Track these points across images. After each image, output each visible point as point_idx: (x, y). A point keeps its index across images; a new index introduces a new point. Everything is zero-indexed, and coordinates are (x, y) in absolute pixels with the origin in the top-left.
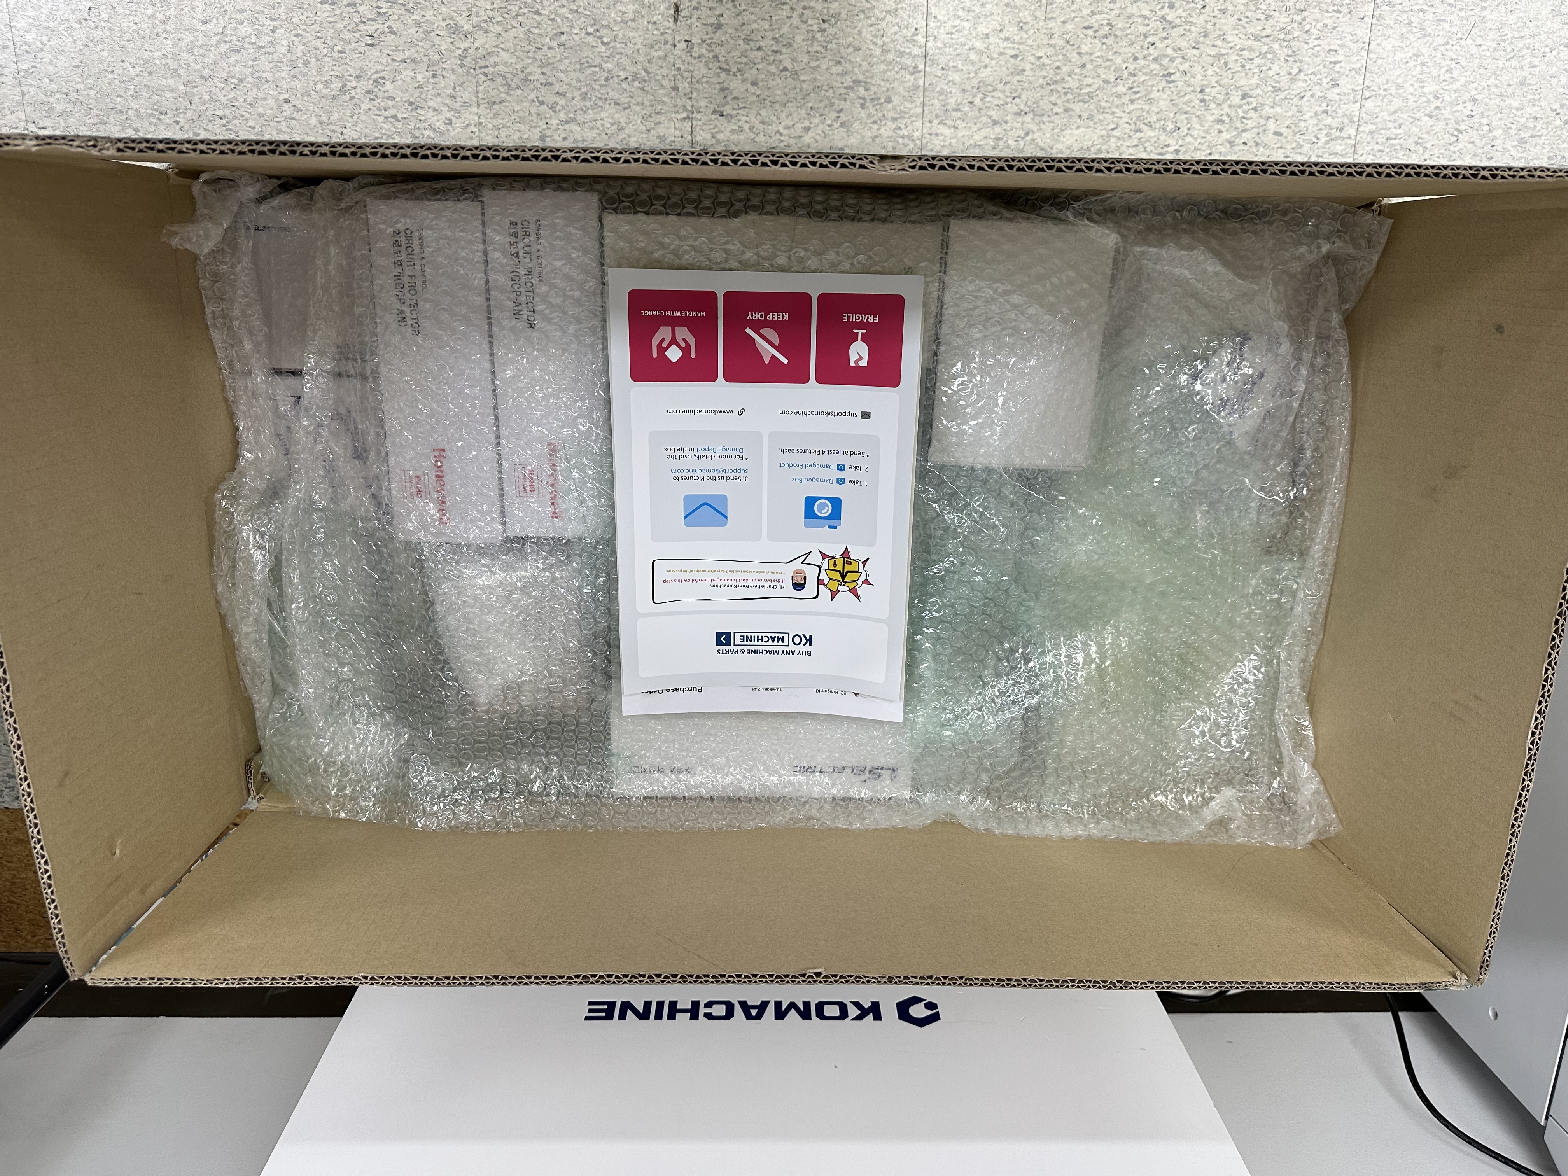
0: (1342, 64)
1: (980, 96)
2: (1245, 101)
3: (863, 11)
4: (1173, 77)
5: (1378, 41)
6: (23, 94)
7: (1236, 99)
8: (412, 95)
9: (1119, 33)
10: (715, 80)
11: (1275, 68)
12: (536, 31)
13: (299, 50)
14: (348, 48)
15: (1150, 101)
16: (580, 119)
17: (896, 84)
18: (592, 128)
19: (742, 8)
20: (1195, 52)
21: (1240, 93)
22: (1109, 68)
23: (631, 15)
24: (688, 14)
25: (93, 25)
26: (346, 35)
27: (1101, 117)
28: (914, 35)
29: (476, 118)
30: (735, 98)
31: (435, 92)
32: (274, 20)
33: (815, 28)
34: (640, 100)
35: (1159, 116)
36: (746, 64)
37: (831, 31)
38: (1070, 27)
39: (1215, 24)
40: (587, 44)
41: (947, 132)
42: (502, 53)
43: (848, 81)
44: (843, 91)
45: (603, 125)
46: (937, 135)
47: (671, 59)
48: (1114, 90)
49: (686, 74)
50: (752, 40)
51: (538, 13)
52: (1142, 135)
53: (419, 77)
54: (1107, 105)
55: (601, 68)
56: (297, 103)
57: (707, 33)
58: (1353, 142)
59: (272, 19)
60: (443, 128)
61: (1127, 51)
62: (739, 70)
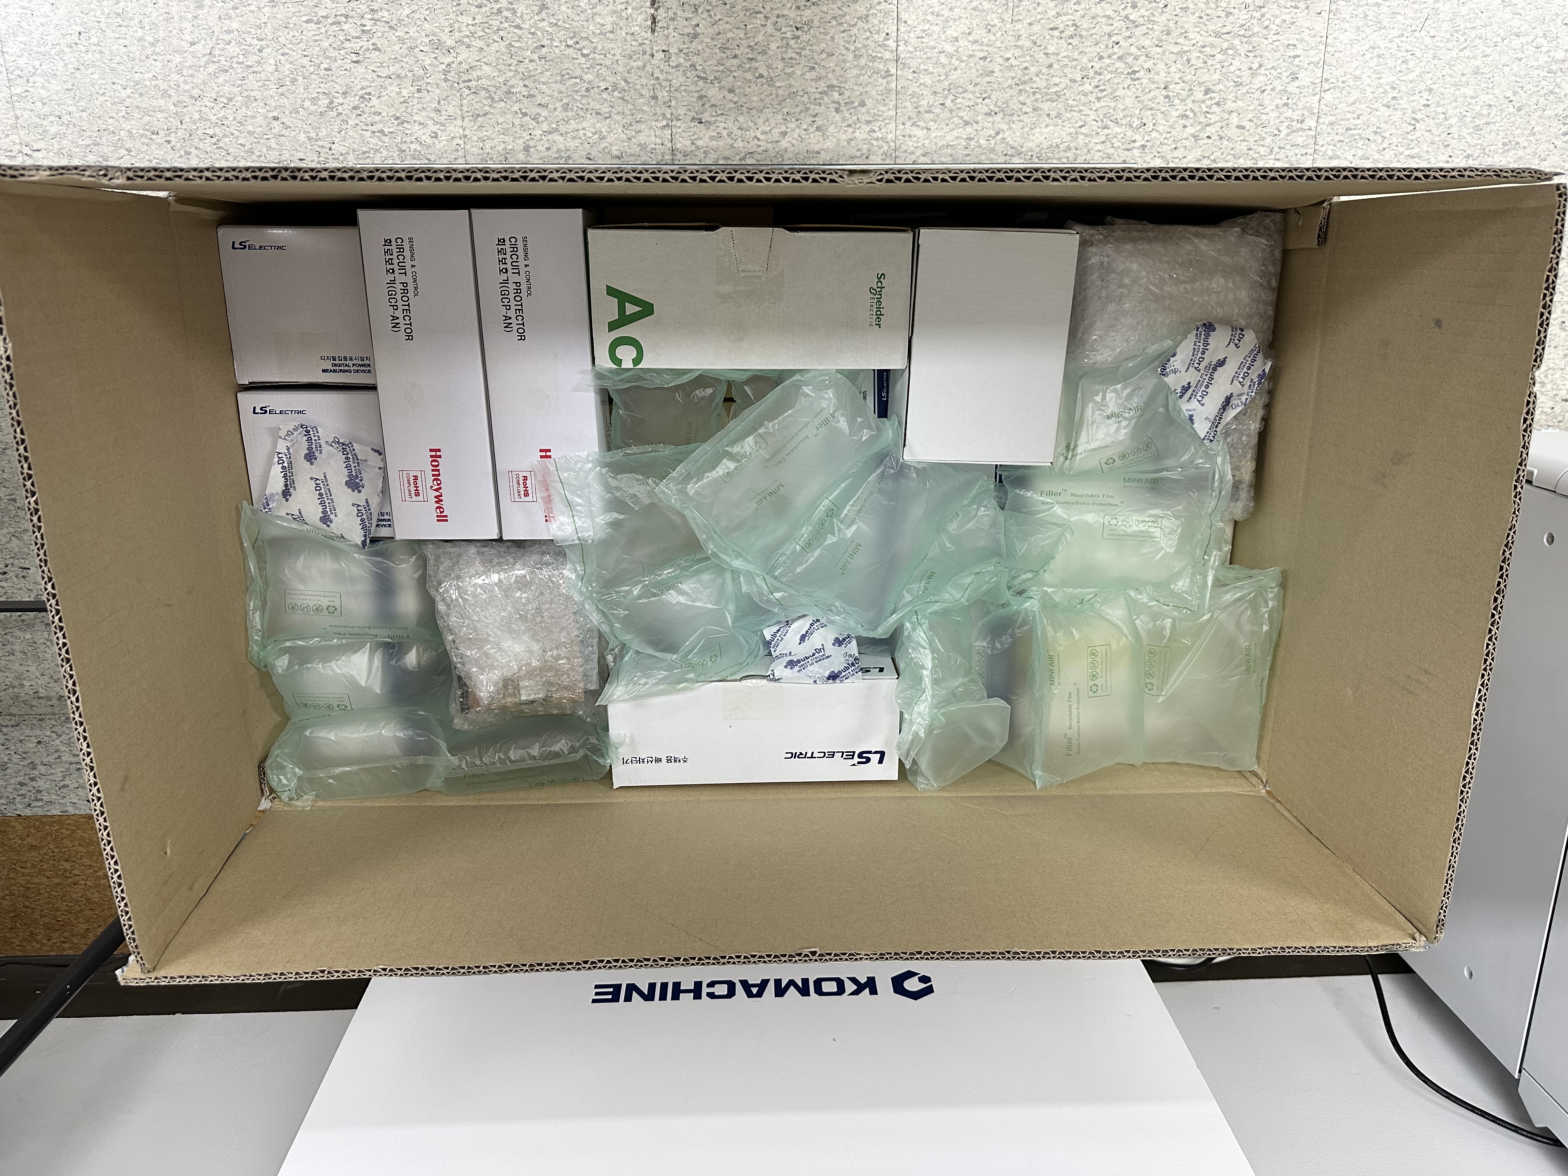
0: (1301, 58)
1: (951, 97)
2: (1208, 96)
3: (835, 18)
4: (1137, 74)
5: (1335, 35)
6: (17, 118)
7: (1199, 95)
8: (397, 110)
9: (1084, 33)
10: (692, 88)
11: (1236, 63)
12: (518, 44)
13: (286, 68)
14: (334, 66)
15: (1115, 98)
16: (562, 129)
17: (869, 88)
18: (574, 138)
19: (717, 18)
20: (1158, 50)
21: (1203, 89)
22: (1075, 67)
23: (609, 27)
24: (665, 25)
25: (84, 49)
26: (332, 53)
27: (1069, 115)
28: (885, 39)
29: (461, 130)
30: (713, 106)
31: (420, 106)
32: (262, 40)
33: (789, 35)
34: (620, 109)
35: (1125, 113)
36: (723, 72)
37: (805, 37)
38: (1036, 28)
39: (1176, 23)
40: (567, 57)
41: (920, 133)
42: (485, 67)
43: (822, 86)
44: (818, 96)
45: (585, 135)
46: (910, 136)
47: (649, 68)
48: (1081, 89)
49: (664, 83)
50: (728, 49)
51: (518, 27)
52: (1109, 131)
53: (405, 92)
54: (1074, 103)
55: (581, 79)
56: (285, 120)
57: (684, 43)
58: (1314, 133)
59: (259, 39)
60: (429, 141)
61: (1093, 51)
62: (716, 78)
